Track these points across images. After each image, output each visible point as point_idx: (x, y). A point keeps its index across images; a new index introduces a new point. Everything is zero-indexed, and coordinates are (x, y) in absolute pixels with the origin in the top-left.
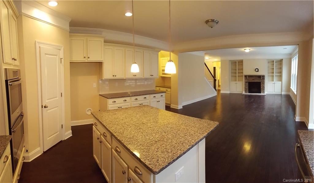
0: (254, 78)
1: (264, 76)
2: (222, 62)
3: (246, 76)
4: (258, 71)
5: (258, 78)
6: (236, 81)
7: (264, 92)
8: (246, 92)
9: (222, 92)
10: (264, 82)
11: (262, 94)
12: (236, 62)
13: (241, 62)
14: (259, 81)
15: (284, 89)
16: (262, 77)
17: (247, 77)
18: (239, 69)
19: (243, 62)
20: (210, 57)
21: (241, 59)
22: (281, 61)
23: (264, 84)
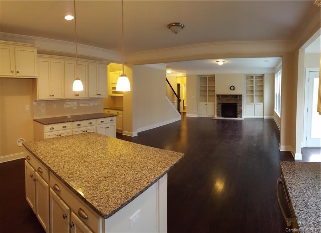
0: (229, 99)
1: (242, 96)
2: (188, 77)
3: (218, 96)
4: (234, 89)
5: (234, 98)
6: (206, 102)
7: (241, 116)
8: (218, 115)
9: (188, 115)
10: (242, 103)
11: (238, 119)
12: (206, 77)
13: (212, 78)
14: (235, 102)
15: (266, 111)
16: (238, 98)
17: (220, 97)
18: (210, 86)
19: (214, 77)
20: (173, 71)
21: (213, 74)
22: (262, 76)
23: (241, 106)
